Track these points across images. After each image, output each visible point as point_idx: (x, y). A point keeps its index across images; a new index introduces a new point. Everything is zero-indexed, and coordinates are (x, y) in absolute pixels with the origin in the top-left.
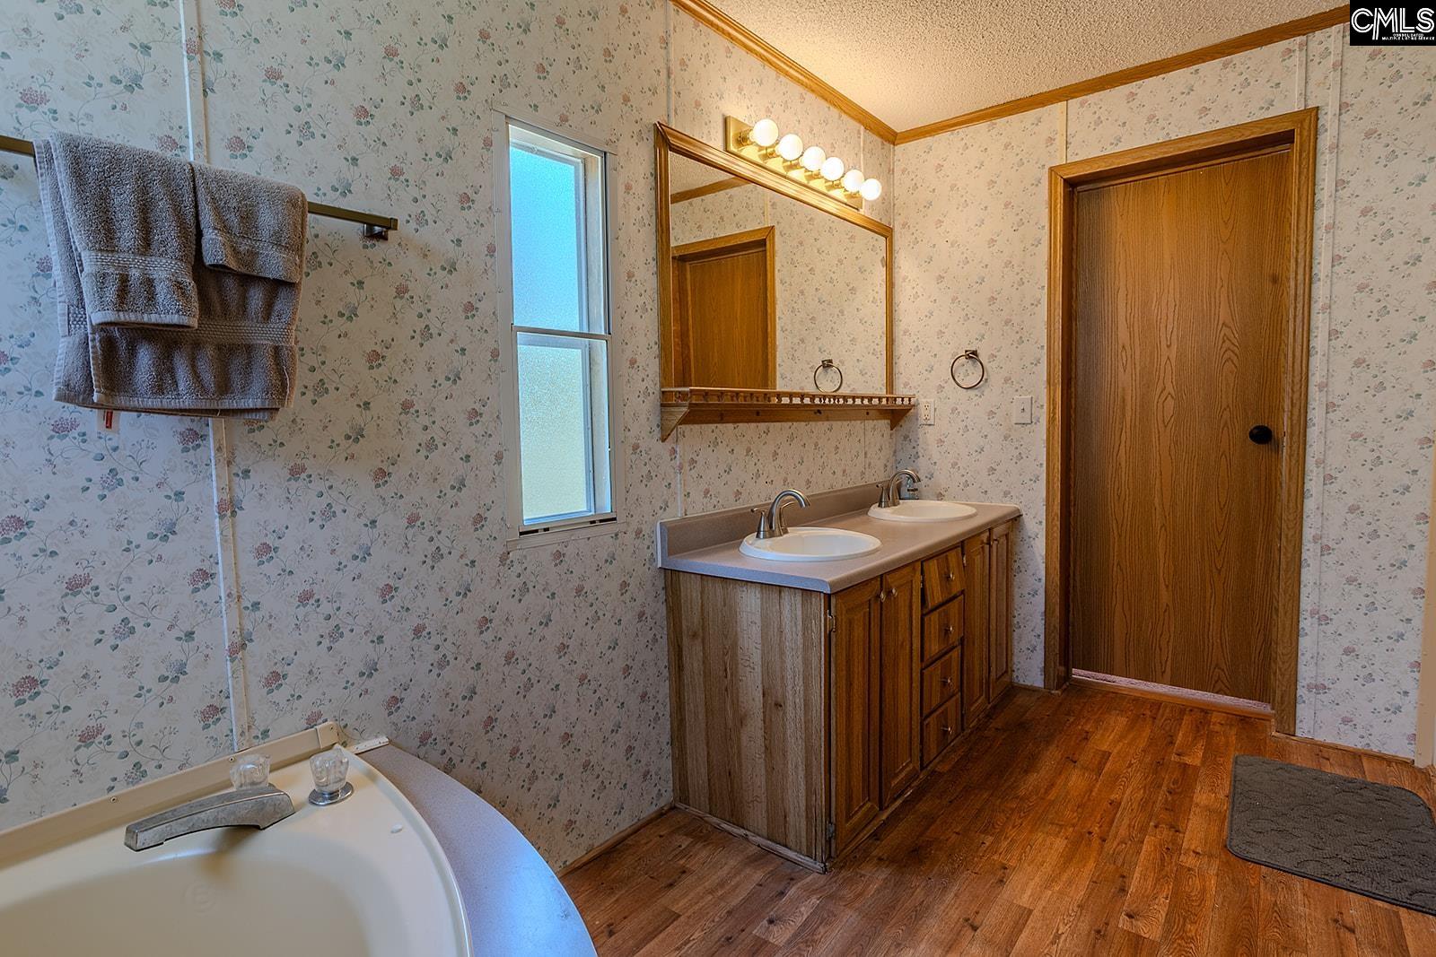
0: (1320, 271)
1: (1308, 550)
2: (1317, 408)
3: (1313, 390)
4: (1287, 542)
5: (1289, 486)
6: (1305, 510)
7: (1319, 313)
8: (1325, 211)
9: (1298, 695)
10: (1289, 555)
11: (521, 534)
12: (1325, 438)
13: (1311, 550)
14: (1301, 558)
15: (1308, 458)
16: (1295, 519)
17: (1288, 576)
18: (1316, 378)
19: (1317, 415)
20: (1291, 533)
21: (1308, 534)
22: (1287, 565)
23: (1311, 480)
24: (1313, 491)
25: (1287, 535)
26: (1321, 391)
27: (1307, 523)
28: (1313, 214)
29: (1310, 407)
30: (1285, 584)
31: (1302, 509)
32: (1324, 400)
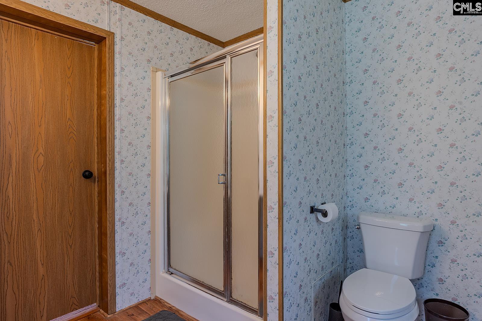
0: (117, 103)
1: (117, 225)
2: (118, 162)
3: (116, 154)
4: (109, 223)
5: (109, 198)
6: (115, 208)
7: (117, 121)
8: (118, 78)
9: (116, 292)
10: (111, 230)
12: (121, 175)
13: (118, 225)
14: (115, 229)
15: (116, 184)
16: (112, 212)
17: (111, 239)
18: (117, 149)
19: (118, 165)
20: (111, 219)
21: (117, 218)
22: (110, 235)
23: (117, 194)
24: (118, 199)
25: (109, 221)
26: (119, 155)
27: (116, 213)
28: (114, 78)
29: (115, 162)
30: (110, 243)
31: (114, 207)
32: (120, 158)
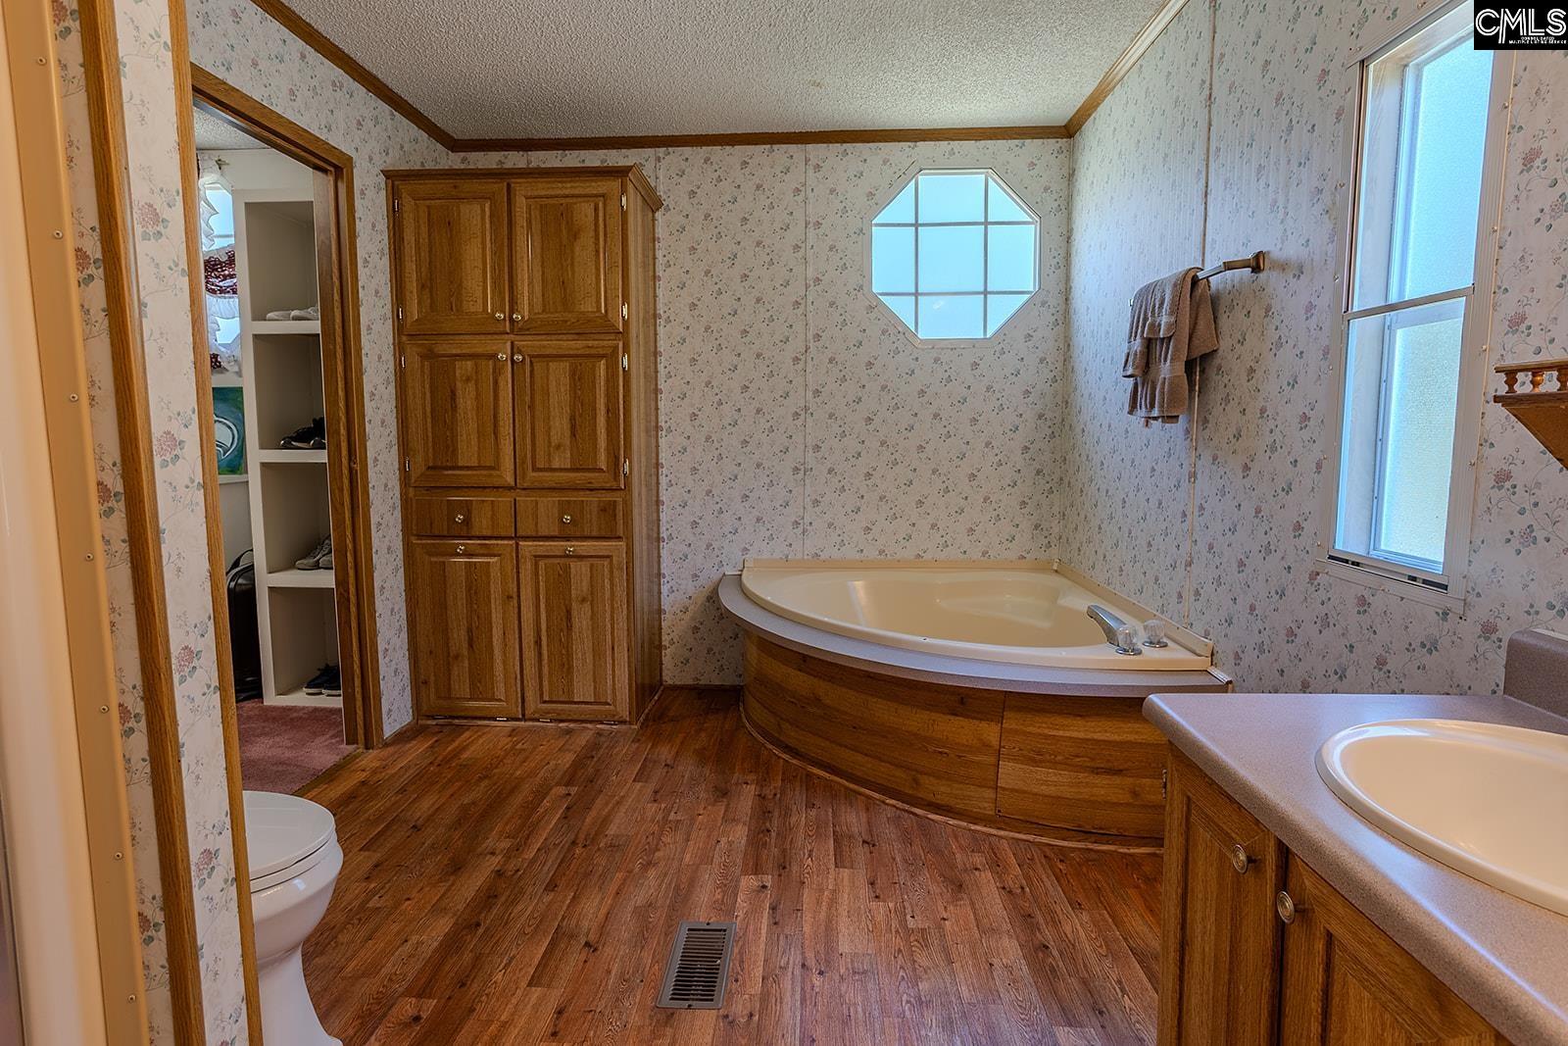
11: (1331, 557)
